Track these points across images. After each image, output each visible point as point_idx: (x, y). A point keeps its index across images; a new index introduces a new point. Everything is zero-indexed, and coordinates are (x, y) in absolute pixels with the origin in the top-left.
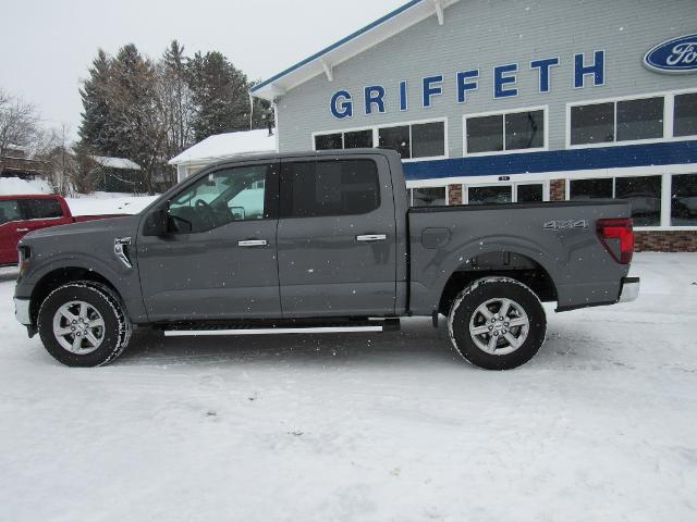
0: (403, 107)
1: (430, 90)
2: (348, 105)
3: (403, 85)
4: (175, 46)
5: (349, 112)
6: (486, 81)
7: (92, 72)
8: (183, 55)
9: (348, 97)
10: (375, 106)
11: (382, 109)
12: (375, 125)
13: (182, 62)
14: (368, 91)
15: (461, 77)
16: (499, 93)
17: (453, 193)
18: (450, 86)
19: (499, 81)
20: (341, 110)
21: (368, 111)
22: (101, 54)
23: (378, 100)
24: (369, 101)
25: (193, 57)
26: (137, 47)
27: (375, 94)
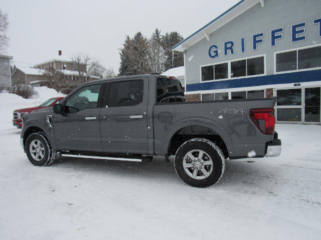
0: (243, 50)
1: (256, 41)
2: (216, 52)
3: (243, 40)
4: (157, 31)
5: (217, 55)
6: (287, 34)
7: (125, 45)
8: (160, 34)
9: (216, 47)
10: (229, 51)
11: (232, 52)
12: (228, 60)
13: (160, 37)
14: (226, 44)
15: (273, 32)
16: (294, 39)
17: (268, 93)
18: (268, 38)
19: (294, 33)
20: (213, 54)
21: (226, 53)
22: (128, 37)
23: (231, 48)
24: (226, 49)
25: (165, 35)
26: (142, 33)
27: (229, 45)
